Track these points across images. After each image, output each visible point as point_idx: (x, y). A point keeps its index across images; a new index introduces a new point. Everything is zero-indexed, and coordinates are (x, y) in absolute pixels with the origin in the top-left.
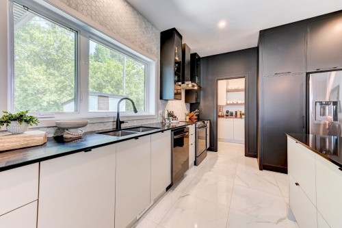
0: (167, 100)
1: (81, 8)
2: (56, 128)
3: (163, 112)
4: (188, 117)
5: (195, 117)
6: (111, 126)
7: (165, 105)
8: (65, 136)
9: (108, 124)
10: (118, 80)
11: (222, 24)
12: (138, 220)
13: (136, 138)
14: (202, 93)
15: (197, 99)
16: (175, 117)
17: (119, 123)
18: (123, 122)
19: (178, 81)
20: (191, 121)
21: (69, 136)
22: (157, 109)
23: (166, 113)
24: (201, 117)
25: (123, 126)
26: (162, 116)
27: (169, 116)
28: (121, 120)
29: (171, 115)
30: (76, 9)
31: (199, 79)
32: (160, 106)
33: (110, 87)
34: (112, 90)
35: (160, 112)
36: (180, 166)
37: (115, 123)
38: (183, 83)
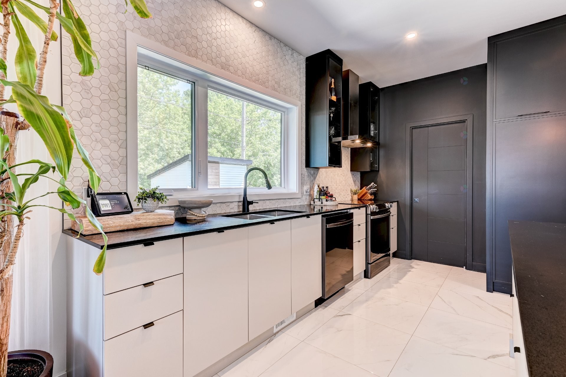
0: (318, 168)
1: (200, 53)
2: (177, 208)
3: (312, 188)
4: (356, 197)
5: (370, 197)
6: (236, 208)
7: (314, 177)
8: (188, 217)
9: (232, 205)
10: (232, 131)
11: (411, 37)
12: (275, 334)
13: (272, 222)
14: (382, 152)
15: (372, 165)
16: (332, 196)
17: (246, 203)
18: (251, 203)
19: (337, 135)
20: (362, 202)
21: (194, 217)
22: (302, 183)
23: (316, 189)
24: (380, 196)
25: (251, 208)
26: (310, 195)
27: (320, 195)
28: (249, 199)
29: (324, 193)
30: (196, 56)
31: (377, 128)
32: (306, 178)
33: (219, 145)
34: (223, 149)
35: (306, 188)
36: (339, 277)
37: (241, 204)
38: (345, 138)
